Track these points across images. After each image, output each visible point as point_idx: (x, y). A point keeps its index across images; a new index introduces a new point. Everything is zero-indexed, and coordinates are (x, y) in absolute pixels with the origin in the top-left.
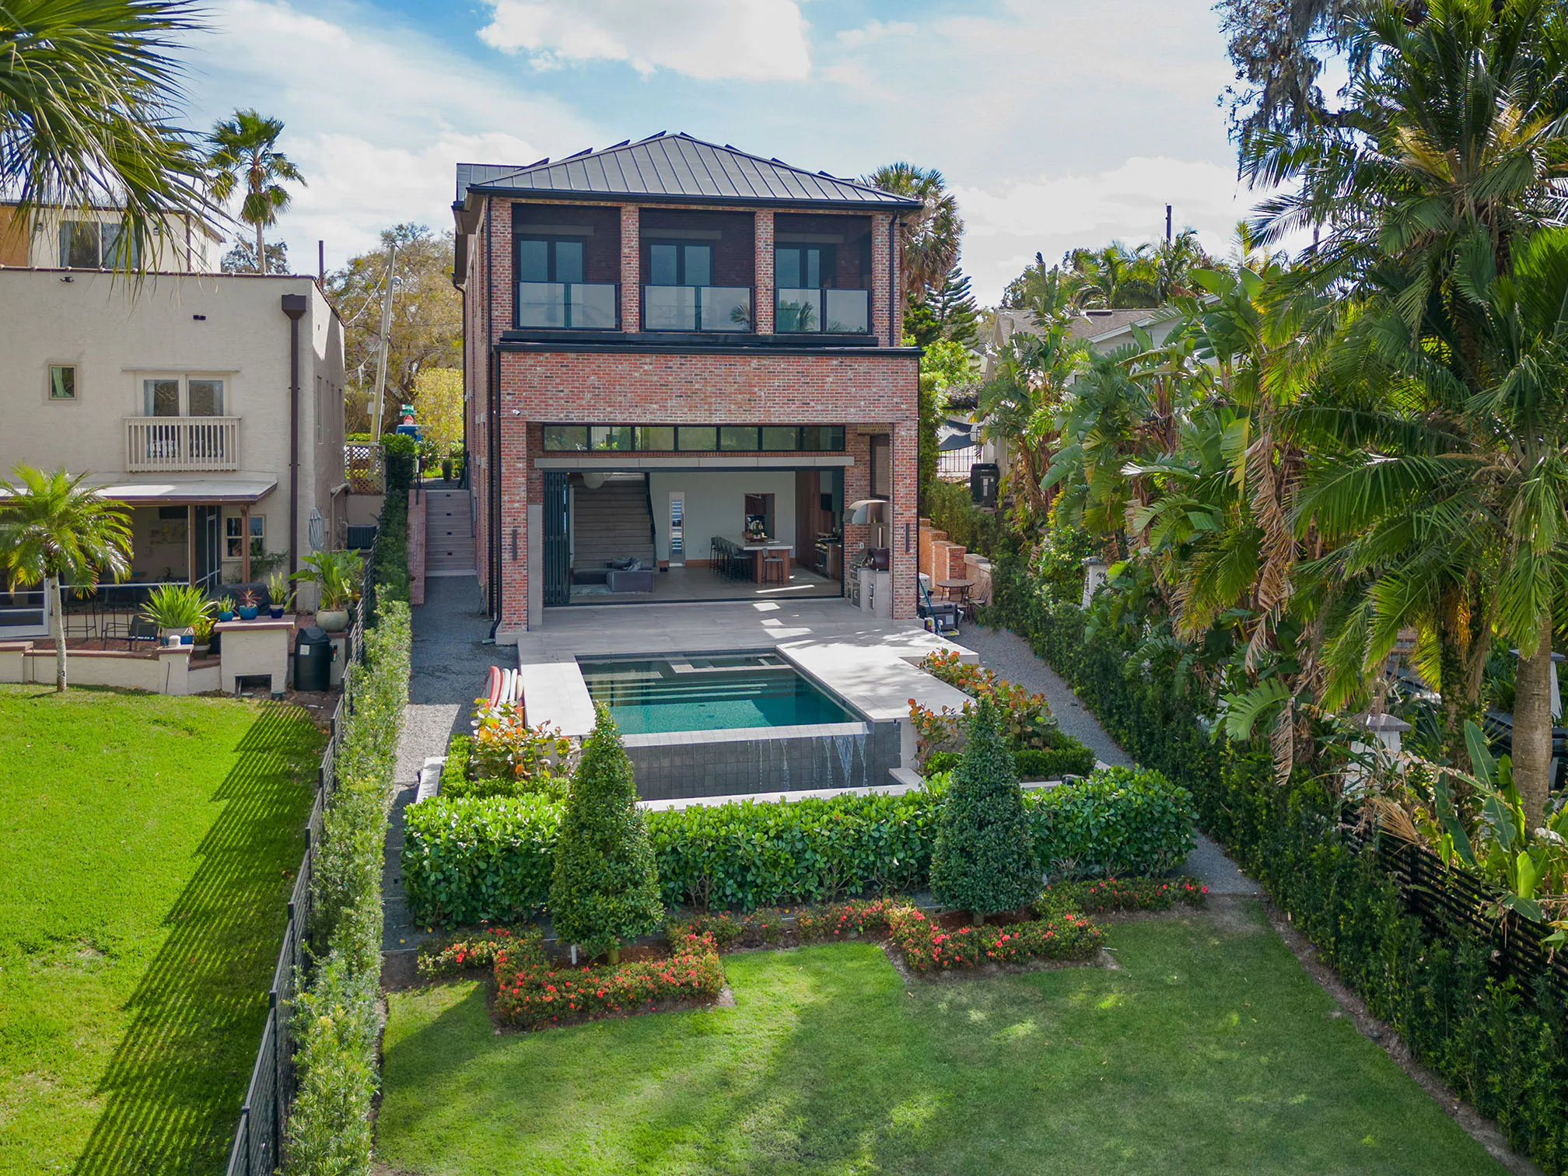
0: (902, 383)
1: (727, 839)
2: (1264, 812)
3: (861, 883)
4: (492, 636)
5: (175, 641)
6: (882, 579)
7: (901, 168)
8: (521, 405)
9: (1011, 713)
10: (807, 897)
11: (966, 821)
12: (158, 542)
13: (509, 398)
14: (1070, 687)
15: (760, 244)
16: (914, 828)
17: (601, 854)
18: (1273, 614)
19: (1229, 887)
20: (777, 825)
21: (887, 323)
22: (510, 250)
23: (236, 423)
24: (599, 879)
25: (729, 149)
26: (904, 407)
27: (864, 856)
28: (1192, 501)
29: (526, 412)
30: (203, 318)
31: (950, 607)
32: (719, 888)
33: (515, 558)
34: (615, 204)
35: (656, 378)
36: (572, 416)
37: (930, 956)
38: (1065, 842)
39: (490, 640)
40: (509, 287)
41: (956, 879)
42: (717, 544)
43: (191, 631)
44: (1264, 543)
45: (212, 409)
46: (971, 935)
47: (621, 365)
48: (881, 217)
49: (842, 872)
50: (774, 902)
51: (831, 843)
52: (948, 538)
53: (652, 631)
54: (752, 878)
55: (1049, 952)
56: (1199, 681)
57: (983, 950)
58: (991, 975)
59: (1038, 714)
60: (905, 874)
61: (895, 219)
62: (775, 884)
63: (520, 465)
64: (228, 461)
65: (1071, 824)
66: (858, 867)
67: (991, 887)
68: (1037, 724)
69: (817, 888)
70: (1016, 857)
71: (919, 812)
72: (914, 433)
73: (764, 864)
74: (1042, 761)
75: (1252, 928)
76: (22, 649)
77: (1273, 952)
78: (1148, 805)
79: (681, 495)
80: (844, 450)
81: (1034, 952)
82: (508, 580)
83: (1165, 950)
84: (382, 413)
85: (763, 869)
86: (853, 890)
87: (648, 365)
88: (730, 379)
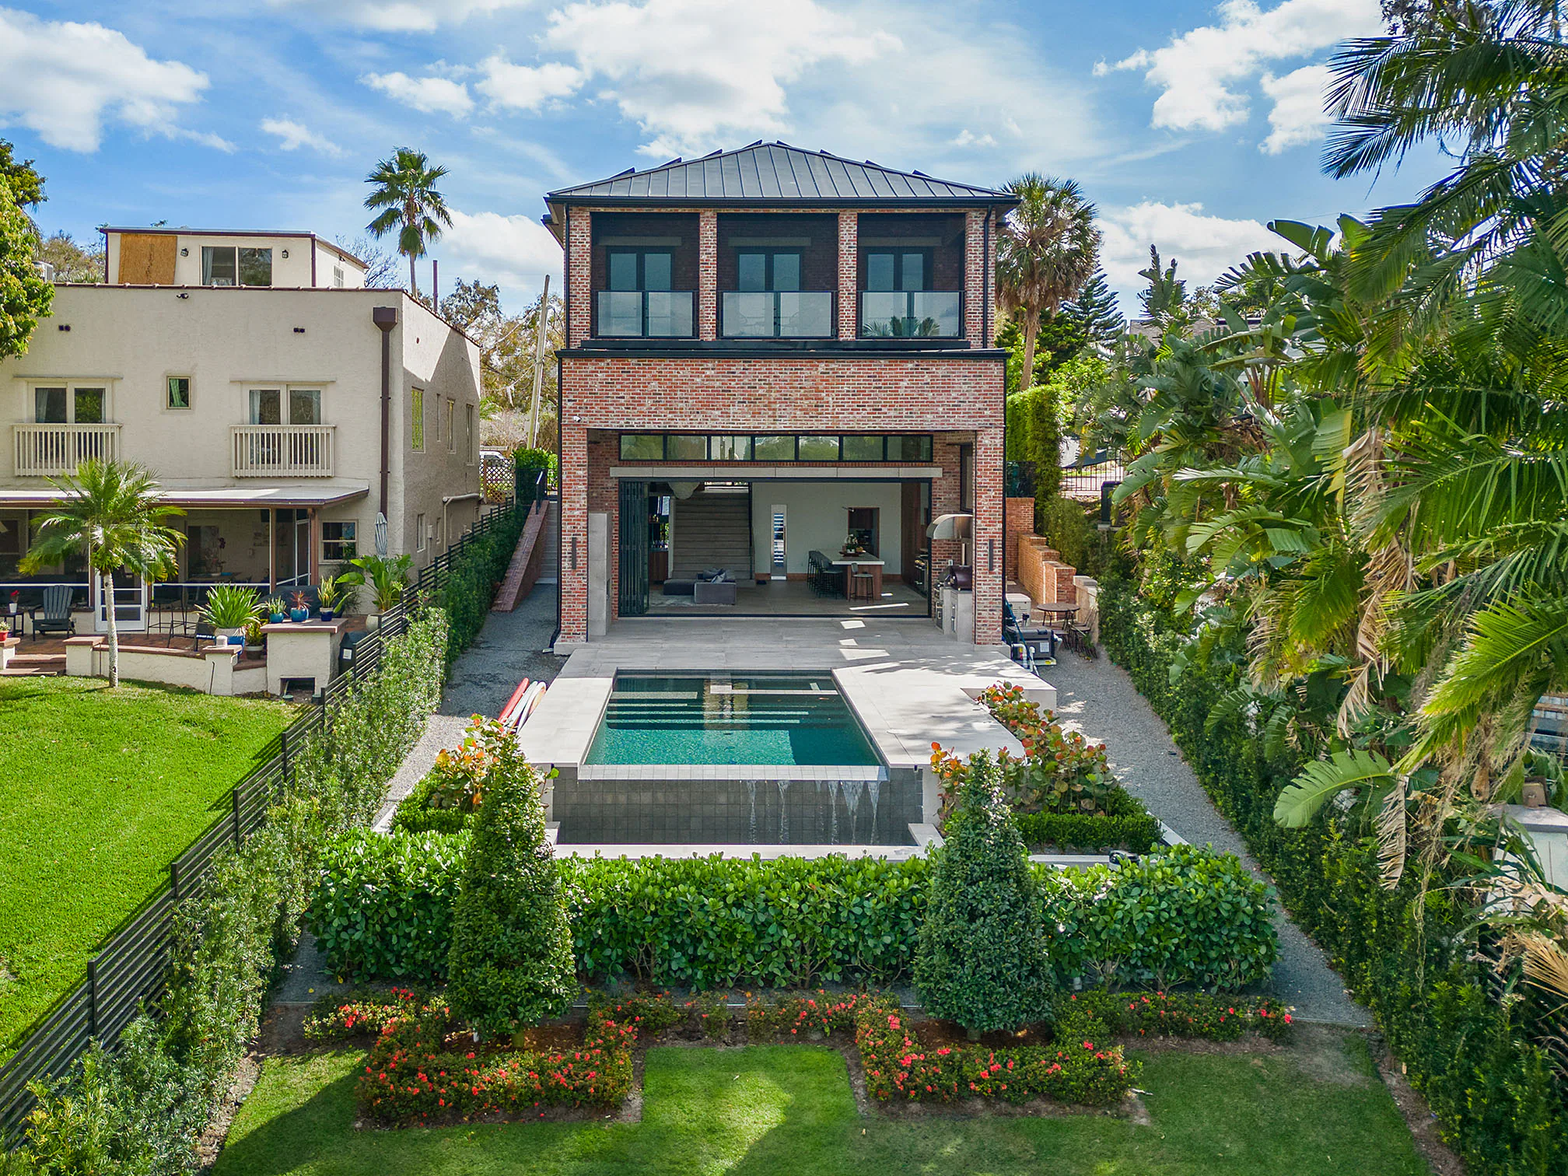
0: (986, 387)
1: (674, 902)
2: (1374, 923)
3: (840, 969)
4: (551, 646)
5: (222, 642)
6: (964, 599)
7: (1032, 181)
8: (582, 412)
9: (1057, 767)
10: (769, 981)
11: (952, 910)
12: (261, 545)
13: (570, 404)
14: (1170, 732)
15: (843, 247)
16: (907, 906)
17: (496, 917)
18: (1380, 665)
19: (1329, 1014)
20: (736, 889)
21: (980, 327)
22: (588, 259)
23: (330, 431)
24: (492, 947)
25: (823, 155)
26: (987, 413)
27: (842, 936)
28: (1279, 515)
29: (587, 419)
30: (302, 331)
31: (1046, 633)
32: (663, 961)
33: (574, 567)
34: (692, 210)
35: (718, 384)
36: (632, 422)
37: (893, 1083)
38: (1100, 940)
39: (549, 650)
40: (587, 297)
41: (938, 982)
42: (814, 558)
43: (241, 632)
44: (1368, 570)
45: (311, 418)
46: (952, 1057)
47: (682, 371)
48: (974, 214)
49: (815, 954)
50: (731, 984)
51: (801, 917)
52: (1061, 559)
53: (712, 646)
54: (704, 952)
55: (1055, 1092)
56: (1312, 738)
57: (964, 1081)
58: (972, 1115)
59: (1090, 771)
60: (894, 962)
61: (989, 215)
62: (733, 961)
63: (581, 473)
64: (323, 468)
65: (1107, 918)
66: (836, 947)
67: (981, 997)
68: (1088, 783)
69: (782, 971)
70: (1016, 961)
71: (916, 886)
72: (999, 442)
73: (718, 936)
74: (1090, 829)
75: (1351, 1078)
76: (90, 644)
77: (1376, 1118)
78: (1214, 900)
79: (783, 508)
80: (931, 461)
81: (1033, 1090)
82: (568, 588)
83: (1221, 1101)
84: (537, 431)
85: (717, 942)
86: (829, 976)
87: (710, 370)
88: (796, 384)
